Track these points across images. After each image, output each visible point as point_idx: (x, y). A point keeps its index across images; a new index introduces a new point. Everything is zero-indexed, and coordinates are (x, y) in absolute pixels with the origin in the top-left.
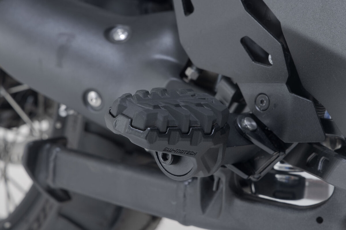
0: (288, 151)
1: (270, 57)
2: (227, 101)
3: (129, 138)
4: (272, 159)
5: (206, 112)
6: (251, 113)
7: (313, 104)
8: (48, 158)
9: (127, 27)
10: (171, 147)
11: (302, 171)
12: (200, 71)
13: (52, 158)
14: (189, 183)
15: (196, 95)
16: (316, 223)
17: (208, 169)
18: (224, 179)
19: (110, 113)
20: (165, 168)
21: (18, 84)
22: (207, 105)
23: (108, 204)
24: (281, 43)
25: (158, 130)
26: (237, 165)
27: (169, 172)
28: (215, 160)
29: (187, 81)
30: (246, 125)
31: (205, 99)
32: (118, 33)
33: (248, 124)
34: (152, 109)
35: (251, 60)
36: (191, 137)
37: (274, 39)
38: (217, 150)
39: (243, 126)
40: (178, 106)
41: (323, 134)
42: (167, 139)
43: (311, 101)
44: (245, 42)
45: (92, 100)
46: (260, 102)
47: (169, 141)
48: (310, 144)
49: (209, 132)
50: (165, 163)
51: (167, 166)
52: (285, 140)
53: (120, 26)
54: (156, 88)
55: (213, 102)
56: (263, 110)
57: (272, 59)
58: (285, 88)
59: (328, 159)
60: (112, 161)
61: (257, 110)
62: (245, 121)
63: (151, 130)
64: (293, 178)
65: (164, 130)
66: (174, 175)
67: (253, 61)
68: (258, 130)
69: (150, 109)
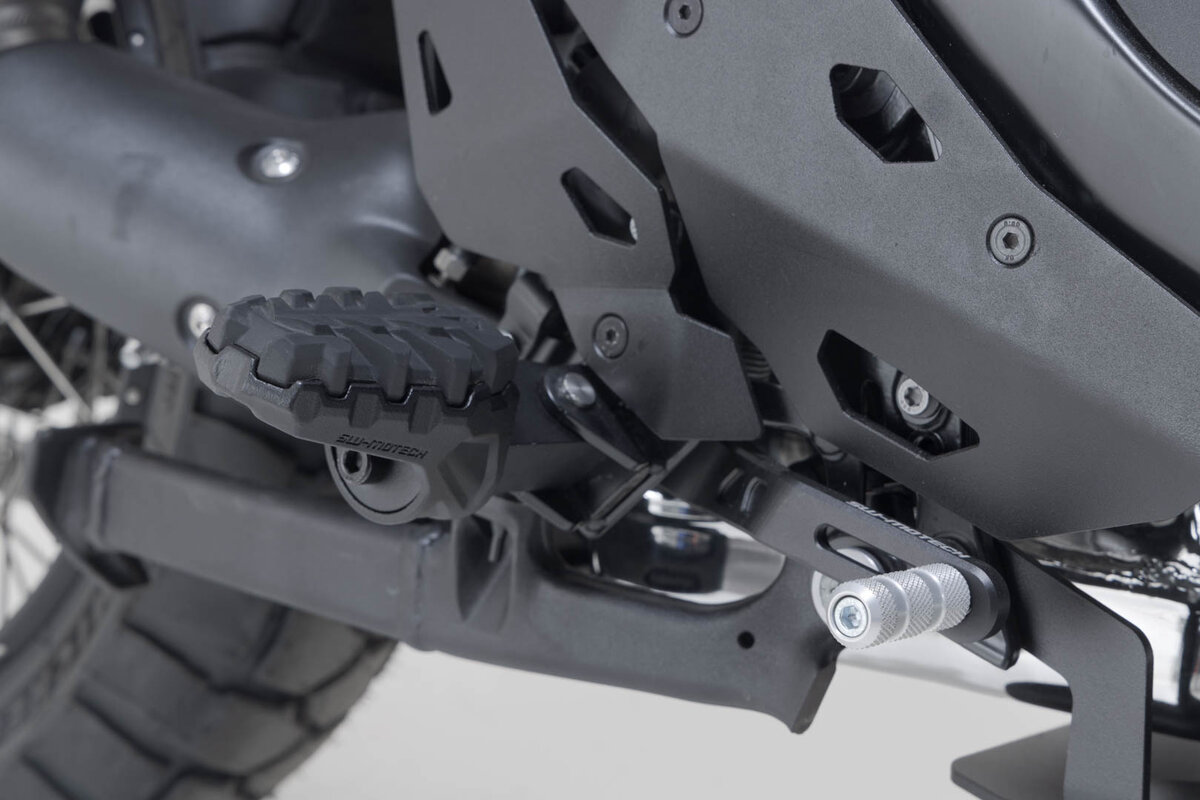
0: (672, 463)
1: (632, 223)
2: (529, 334)
3: (249, 406)
4: (632, 482)
5: (455, 350)
6: (585, 364)
7: (733, 344)
8: (90, 471)
9: (298, 145)
10: (356, 433)
11: (718, 520)
12: (472, 259)
13: (101, 472)
14: (432, 542)
15: (437, 309)
16: (736, 646)
17: (462, 499)
18: (514, 534)
19: (208, 343)
20: (353, 491)
21: (40, 295)
22: (460, 334)
23: (251, 600)
24: (659, 187)
25: (323, 389)
26: (545, 494)
27: (362, 504)
28: (479, 475)
29: (437, 282)
30: (567, 393)
31: (457, 319)
32: (274, 158)
33: (573, 389)
34: (311, 334)
35: (587, 230)
36: (411, 411)
37: (642, 175)
38: (484, 450)
39: (560, 395)
40: (380, 330)
41: (756, 419)
42: (346, 411)
43: (728, 336)
44: (575, 185)
45: (199, 326)
46: (605, 336)
47: (351, 417)
48: (726, 444)
49: (460, 399)
50: (351, 479)
51: (356, 486)
52: (665, 433)
53: (280, 142)
54: (336, 288)
55: (477, 328)
56: (611, 357)
57: (637, 226)
58: (666, 301)
59: (765, 483)
60: (248, 485)
61: (597, 356)
62: (566, 383)
63: (304, 387)
64: (697, 537)
65: (340, 389)
66: (375, 511)
67: (591, 230)
68: (599, 406)
69: (306, 333)
